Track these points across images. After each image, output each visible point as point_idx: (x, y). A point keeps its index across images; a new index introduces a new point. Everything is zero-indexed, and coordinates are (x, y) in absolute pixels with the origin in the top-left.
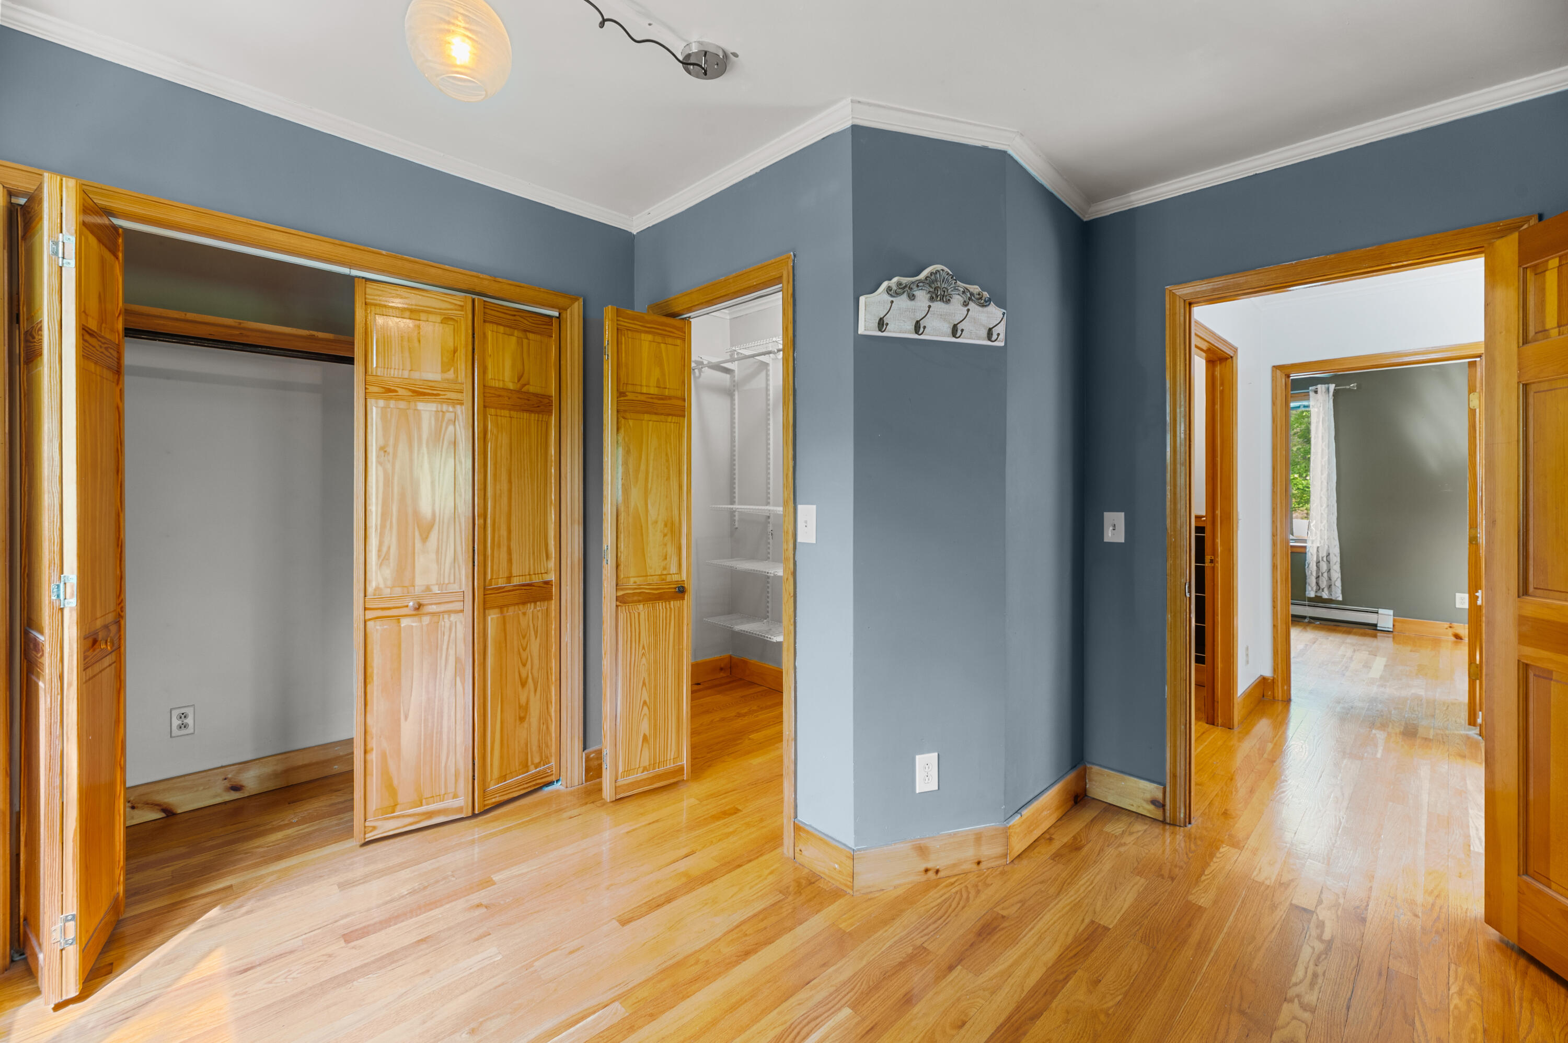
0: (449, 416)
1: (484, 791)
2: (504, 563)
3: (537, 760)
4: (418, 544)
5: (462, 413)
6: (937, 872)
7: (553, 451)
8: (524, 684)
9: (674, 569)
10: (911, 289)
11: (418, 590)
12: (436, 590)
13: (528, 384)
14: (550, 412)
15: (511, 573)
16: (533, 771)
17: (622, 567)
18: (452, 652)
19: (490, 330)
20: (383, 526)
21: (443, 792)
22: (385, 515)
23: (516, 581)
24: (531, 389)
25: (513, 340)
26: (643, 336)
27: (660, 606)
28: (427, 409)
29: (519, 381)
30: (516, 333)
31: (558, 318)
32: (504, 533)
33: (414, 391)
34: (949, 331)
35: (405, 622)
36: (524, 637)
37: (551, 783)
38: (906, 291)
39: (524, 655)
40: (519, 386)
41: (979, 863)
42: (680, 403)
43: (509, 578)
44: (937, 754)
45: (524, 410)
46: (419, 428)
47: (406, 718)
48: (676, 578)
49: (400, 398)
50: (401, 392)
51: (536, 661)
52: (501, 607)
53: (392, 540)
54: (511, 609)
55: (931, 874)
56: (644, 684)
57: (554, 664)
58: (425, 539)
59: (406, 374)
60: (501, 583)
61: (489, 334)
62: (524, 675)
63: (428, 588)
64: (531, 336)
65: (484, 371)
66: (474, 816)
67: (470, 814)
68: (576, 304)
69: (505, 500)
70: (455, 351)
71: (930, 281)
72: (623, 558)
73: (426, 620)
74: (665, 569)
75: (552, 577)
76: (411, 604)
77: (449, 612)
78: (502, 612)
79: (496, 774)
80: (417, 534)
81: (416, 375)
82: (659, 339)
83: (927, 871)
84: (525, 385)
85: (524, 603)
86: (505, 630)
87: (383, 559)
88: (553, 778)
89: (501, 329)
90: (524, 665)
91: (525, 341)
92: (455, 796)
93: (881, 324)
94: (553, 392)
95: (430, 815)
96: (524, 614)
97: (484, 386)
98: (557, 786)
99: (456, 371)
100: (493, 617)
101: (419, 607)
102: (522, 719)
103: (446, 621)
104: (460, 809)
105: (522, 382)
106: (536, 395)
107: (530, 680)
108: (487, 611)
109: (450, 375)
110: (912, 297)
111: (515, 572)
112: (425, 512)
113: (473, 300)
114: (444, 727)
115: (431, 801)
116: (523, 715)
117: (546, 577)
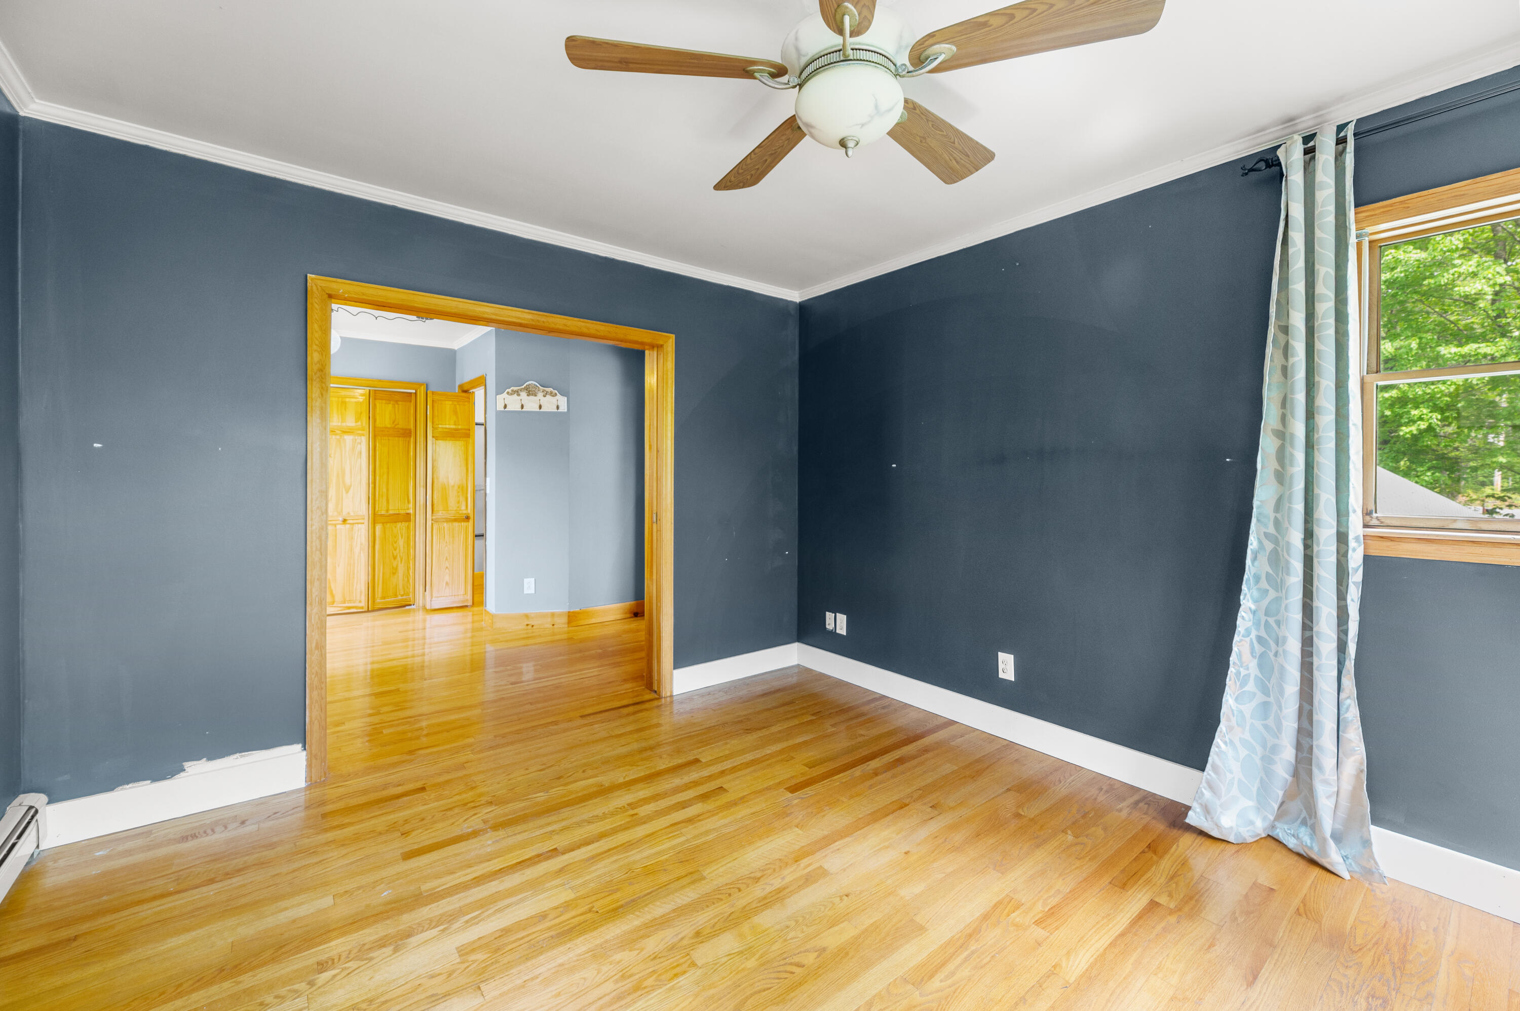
0: (358, 441)
1: (374, 602)
2: (385, 504)
3: (402, 593)
4: (344, 495)
5: (364, 439)
6: (533, 626)
7: (412, 453)
8: (395, 558)
9: (463, 507)
10: (518, 392)
11: (344, 513)
12: (352, 514)
13: (398, 424)
14: (411, 436)
15: (388, 508)
16: (400, 597)
17: (435, 506)
18: (359, 542)
19: (378, 403)
21: (354, 599)
23: (391, 512)
24: (399, 426)
25: (390, 406)
26: (447, 402)
27: (456, 524)
28: (348, 438)
29: (393, 423)
30: (392, 402)
31: (416, 393)
32: (385, 490)
33: (343, 431)
34: (538, 407)
35: (338, 527)
36: (395, 537)
37: (410, 605)
38: (517, 393)
39: (395, 545)
40: (393, 425)
41: (553, 625)
42: (468, 432)
43: (387, 511)
44: (534, 579)
45: (395, 437)
46: (346, 446)
47: (339, 566)
48: (465, 512)
49: (336, 435)
50: (337, 432)
51: (401, 549)
52: (383, 523)
53: (333, 493)
54: (388, 524)
55: (530, 627)
56: (447, 559)
57: (412, 551)
58: (347, 492)
59: (340, 424)
60: (383, 512)
61: (378, 405)
62: (395, 554)
63: (349, 513)
64: (400, 403)
65: (375, 421)
66: (368, 611)
67: (366, 610)
68: (423, 387)
69: (385, 476)
70: (361, 413)
71: (527, 389)
72: (435, 501)
73: (348, 526)
74: (458, 507)
75: (411, 511)
76: (341, 519)
77: (358, 523)
78: (384, 526)
79: (380, 595)
80: (344, 490)
81: (344, 424)
82: (456, 403)
83: (527, 625)
84: (396, 425)
85: (395, 522)
86: (385, 533)
88: (411, 603)
89: (384, 401)
90: (395, 550)
91: (396, 406)
92: (360, 602)
93: (505, 406)
94: (412, 427)
95: (349, 608)
96: (396, 527)
97: (375, 427)
98: (412, 607)
99: (362, 422)
100: (379, 527)
101: (345, 521)
102: (394, 574)
103: (356, 527)
104: (362, 608)
105: (395, 423)
106: (403, 429)
107: (398, 556)
108: (376, 524)
109: (359, 423)
110: (519, 395)
111: (390, 508)
112: (348, 481)
113: (370, 390)
114: (356, 571)
115: (350, 601)
116: (394, 571)
117: (408, 512)
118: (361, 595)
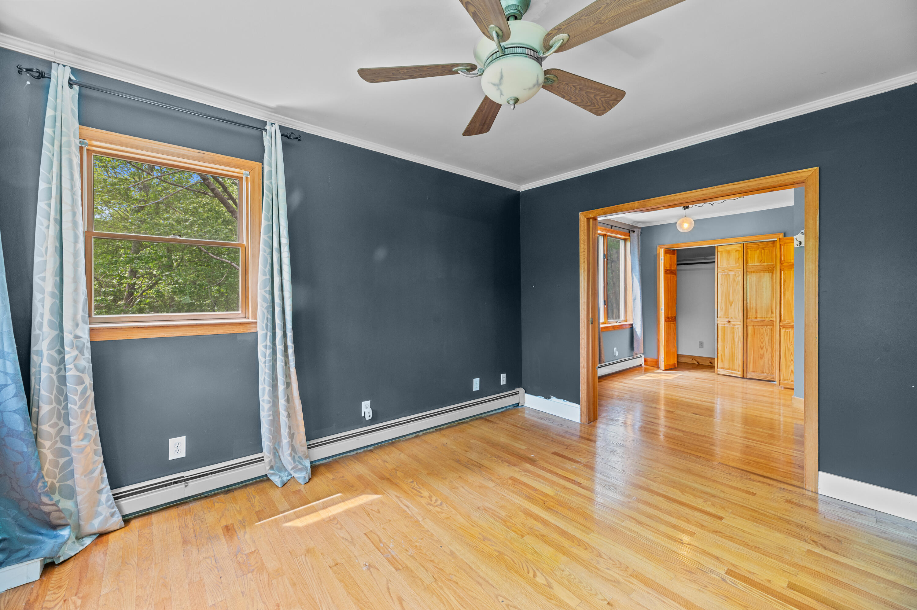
0: (738, 275)
1: (747, 373)
2: (754, 313)
3: (767, 372)
4: (729, 307)
5: (741, 273)
7: (774, 281)
8: (762, 348)
11: (729, 318)
12: (733, 318)
14: (773, 270)
15: (757, 316)
16: (766, 374)
18: (738, 334)
20: (721, 302)
21: (735, 369)
22: (722, 300)
23: (758, 319)
24: (765, 264)
25: (758, 250)
28: (731, 274)
31: (777, 240)
32: (754, 305)
33: (728, 270)
35: (726, 325)
36: (762, 335)
39: (762, 340)
43: (756, 318)
46: (730, 278)
47: (726, 348)
50: (725, 270)
51: (767, 343)
52: (753, 326)
53: (723, 306)
54: (757, 327)
57: (774, 346)
58: (731, 305)
59: (727, 266)
60: (753, 319)
61: (749, 251)
62: (762, 346)
64: (765, 248)
65: (747, 262)
66: (743, 378)
68: (781, 235)
70: (739, 258)
73: (731, 326)
75: (774, 319)
76: (727, 321)
77: (737, 324)
79: (751, 370)
80: (729, 304)
81: (729, 266)
85: (762, 326)
86: (754, 332)
87: (721, 310)
88: (774, 380)
89: (753, 250)
90: (762, 343)
91: (763, 251)
92: (738, 372)
94: (774, 263)
95: (732, 373)
96: (762, 328)
97: (748, 265)
98: (775, 383)
99: (739, 264)
100: (750, 328)
101: (729, 322)
103: (736, 326)
104: (739, 375)
105: (761, 263)
106: (768, 265)
107: (764, 348)
108: (747, 326)
109: (738, 265)
111: (758, 316)
112: (731, 299)
113: (744, 244)
114: (736, 353)
115: (732, 370)
116: (762, 357)
117: (771, 319)
118: (739, 367)
